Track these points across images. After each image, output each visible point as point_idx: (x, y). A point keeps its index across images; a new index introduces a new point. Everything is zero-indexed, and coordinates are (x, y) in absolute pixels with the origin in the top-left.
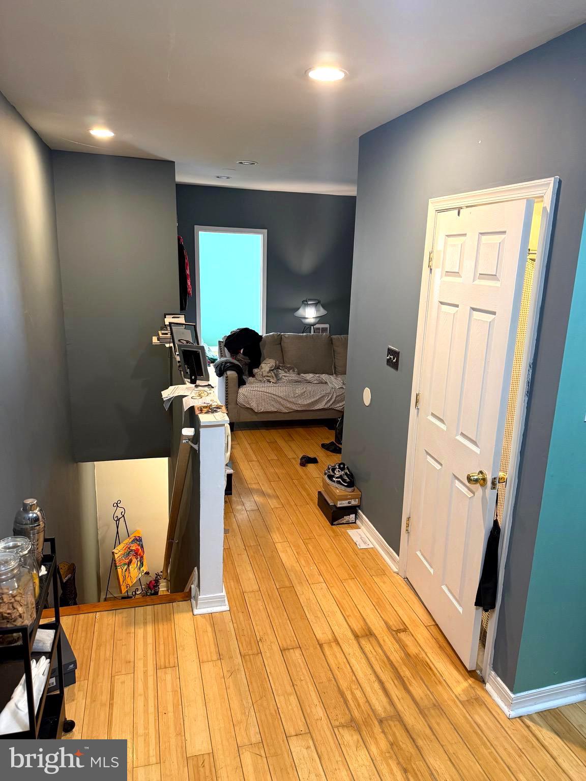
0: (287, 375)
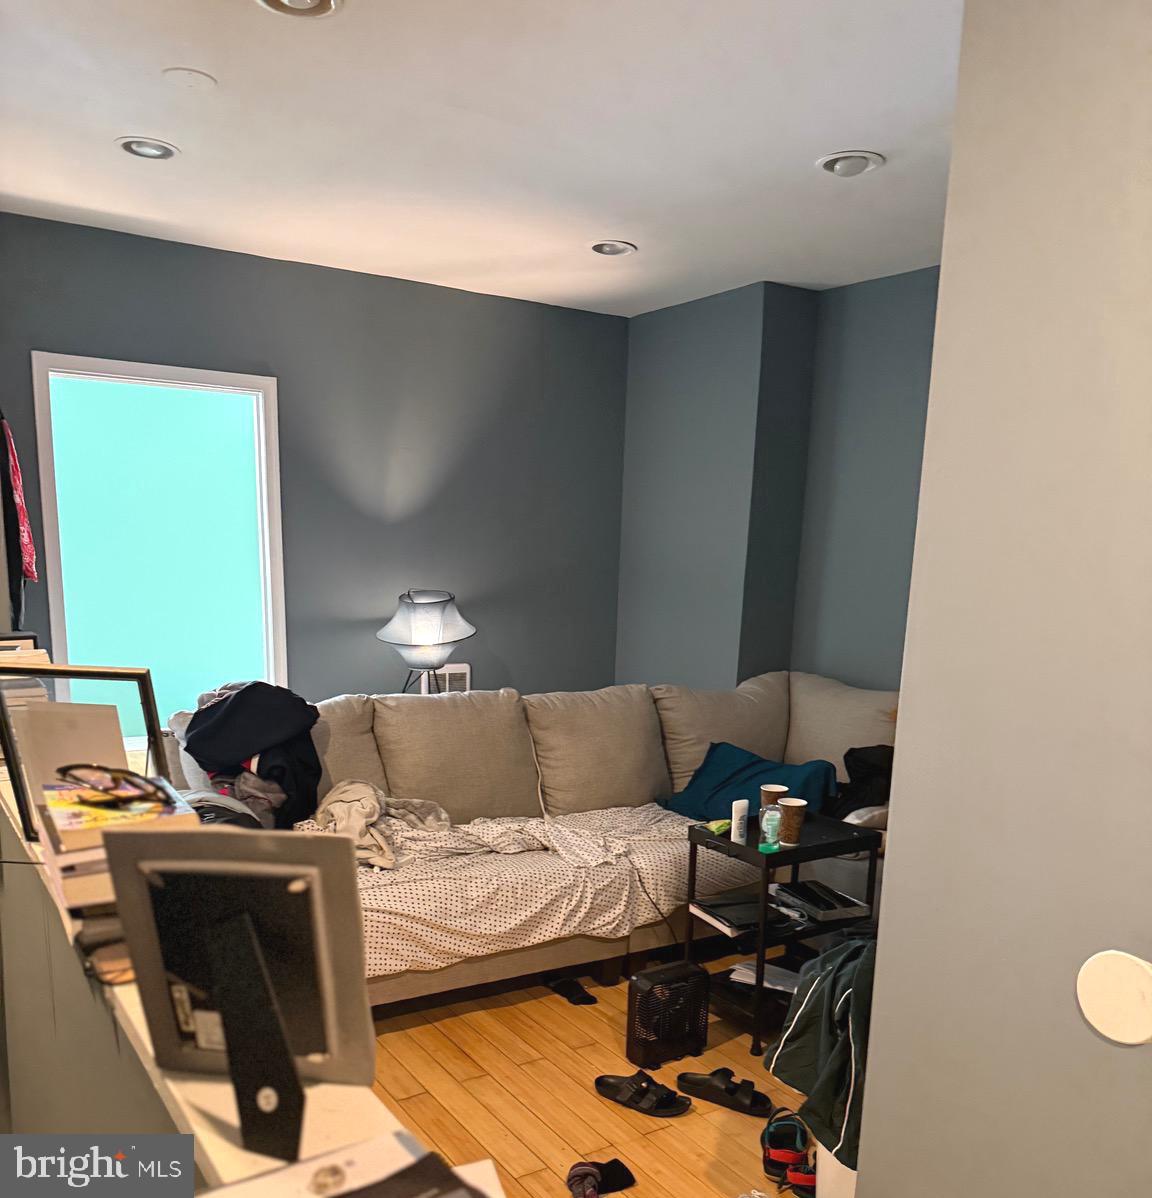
0: (422, 834)
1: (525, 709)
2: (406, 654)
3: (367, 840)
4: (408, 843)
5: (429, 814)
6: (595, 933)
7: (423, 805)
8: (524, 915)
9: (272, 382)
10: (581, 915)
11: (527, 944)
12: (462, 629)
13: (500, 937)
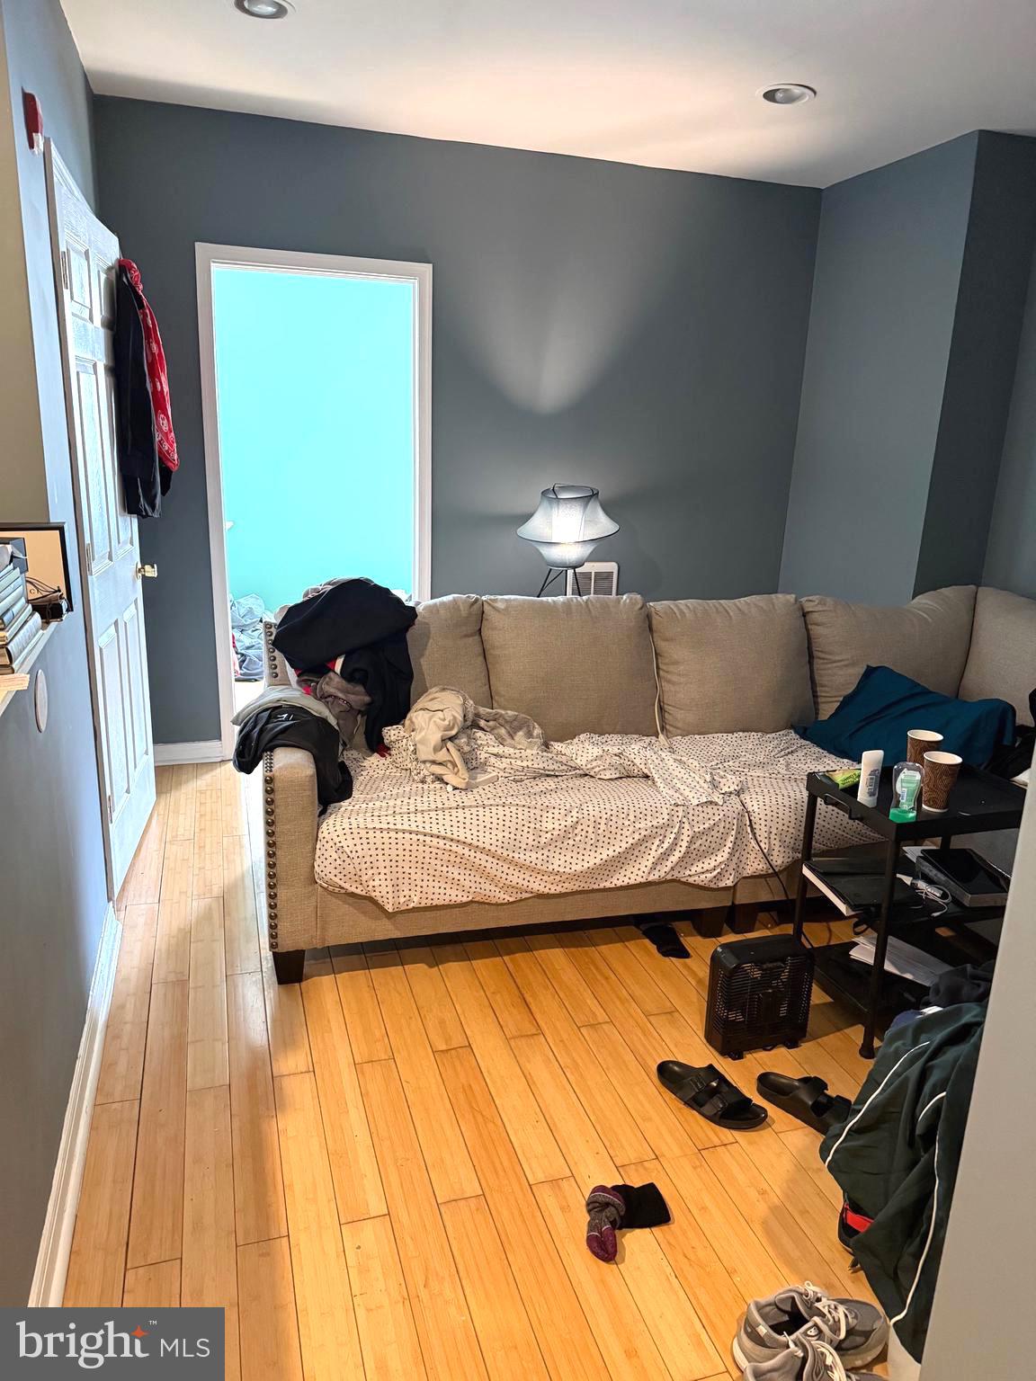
0: (508, 750)
1: (649, 617)
2: (545, 551)
3: (442, 756)
4: (493, 760)
5: (520, 729)
6: (691, 880)
7: (515, 719)
8: (606, 853)
9: (427, 269)
10: (674, 858)
11: (608, 885)
12: (604, 525)
13: (576, 876)
